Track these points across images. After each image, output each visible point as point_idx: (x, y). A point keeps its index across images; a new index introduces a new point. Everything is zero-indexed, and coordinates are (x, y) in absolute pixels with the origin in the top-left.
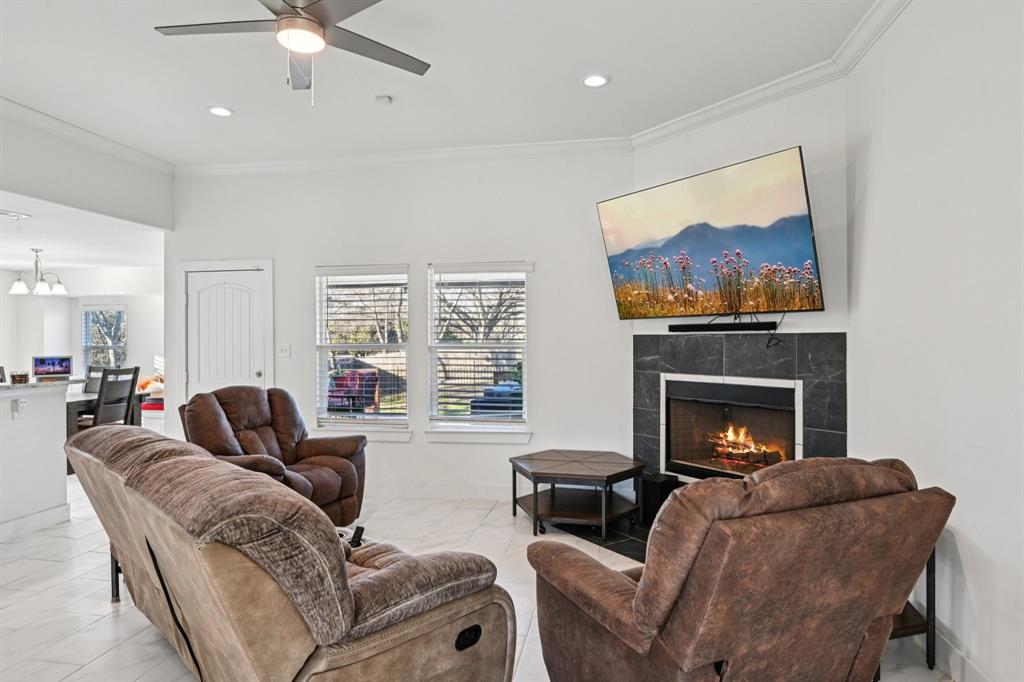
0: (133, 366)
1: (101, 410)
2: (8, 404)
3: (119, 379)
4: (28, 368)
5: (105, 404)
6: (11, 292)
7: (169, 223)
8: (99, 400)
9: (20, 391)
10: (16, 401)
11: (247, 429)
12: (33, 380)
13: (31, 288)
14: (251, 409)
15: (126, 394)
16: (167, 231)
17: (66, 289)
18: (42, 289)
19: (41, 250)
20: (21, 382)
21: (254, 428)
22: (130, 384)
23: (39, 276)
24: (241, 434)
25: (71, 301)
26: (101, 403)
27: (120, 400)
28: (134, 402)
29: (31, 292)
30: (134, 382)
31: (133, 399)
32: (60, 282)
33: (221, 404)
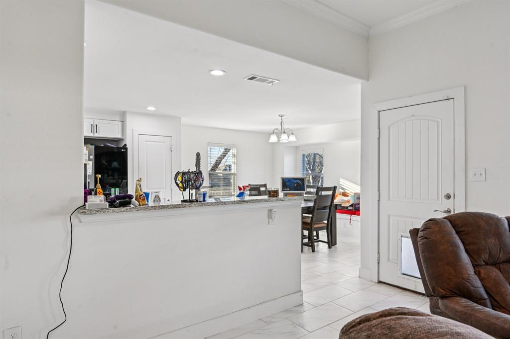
0: (332, 186)
1: (315, 213)
2: (266, 213)
3: (323, 194)
4: (278, 186)
5: (317, 210)
6: (270, 141)
7: (365, 74)
8: (314, 207)
9: (273, 204)
10: (270, 210)
11: (487, 264)
12: (281, 195)
13: (279, 138)
14: (492, 241)
15: (329, 204)
16: (364, 81)
17: (296, 138)
18: (284, 138)
19: (283, 115)
20: (274, 196)
21: (495, 264)
22: (331, 197)
23: (283, 131)
24: (482, 271)
25: (297, 148)
26: (316, 209)
27: (324, 208)
28: (333, 209)
29: (279, 141)
30: (333, 196)
31: (332, 207)
32: (292, 134)
33: (457, 233)
